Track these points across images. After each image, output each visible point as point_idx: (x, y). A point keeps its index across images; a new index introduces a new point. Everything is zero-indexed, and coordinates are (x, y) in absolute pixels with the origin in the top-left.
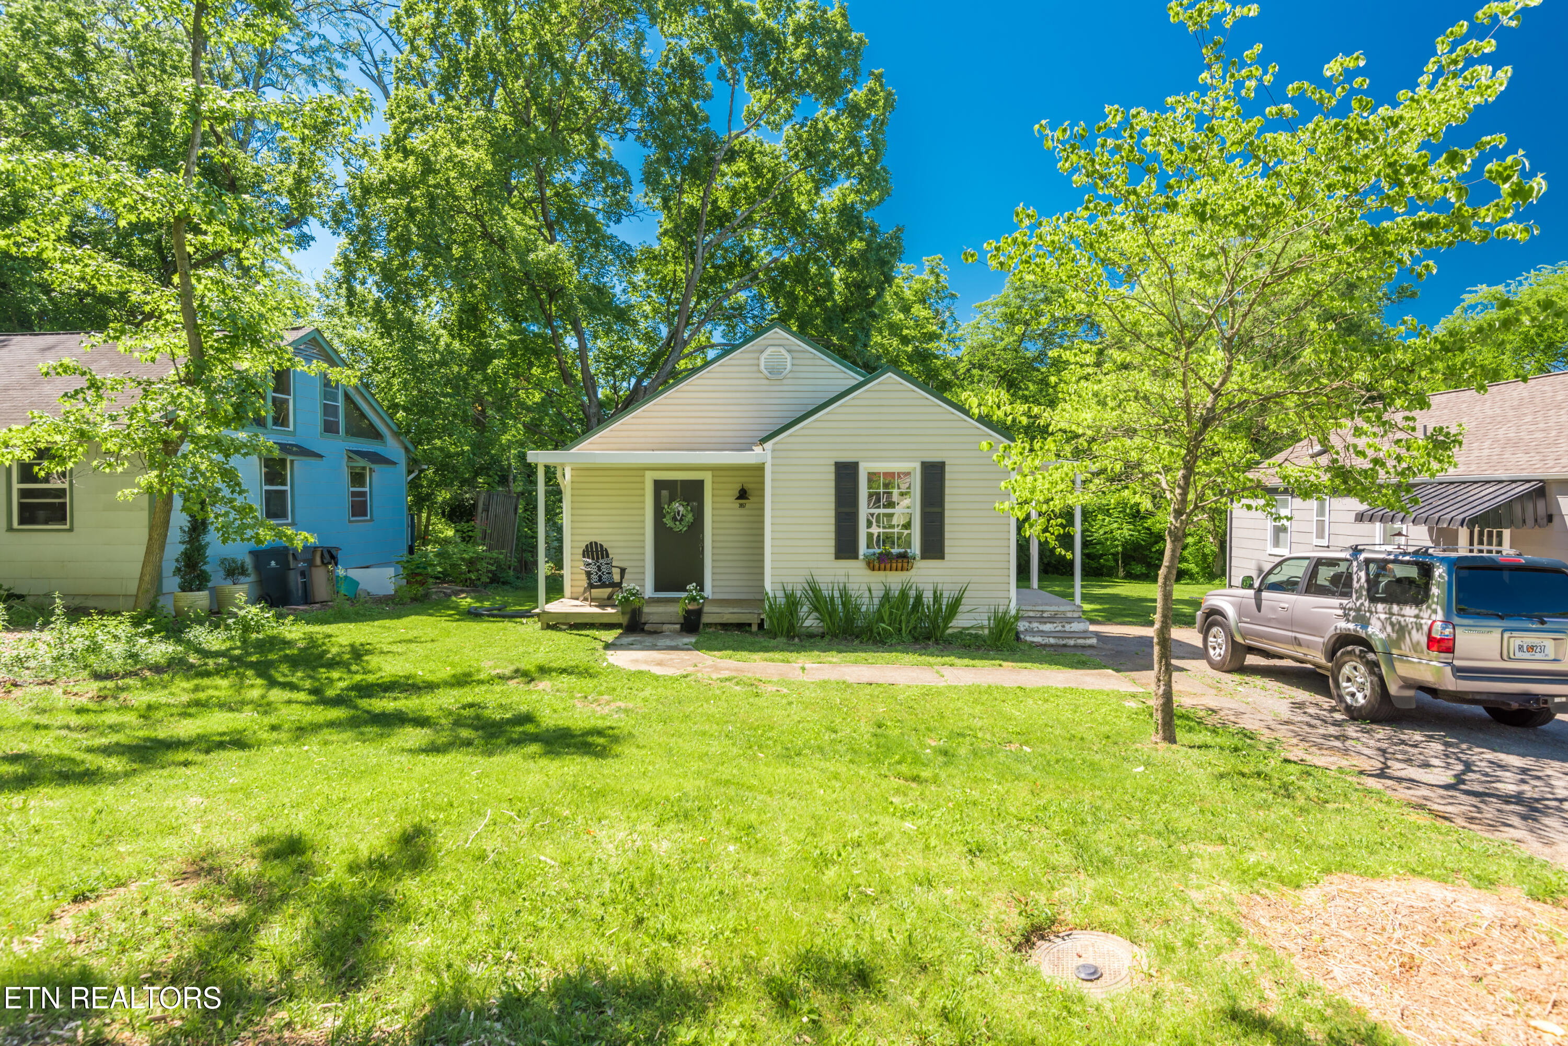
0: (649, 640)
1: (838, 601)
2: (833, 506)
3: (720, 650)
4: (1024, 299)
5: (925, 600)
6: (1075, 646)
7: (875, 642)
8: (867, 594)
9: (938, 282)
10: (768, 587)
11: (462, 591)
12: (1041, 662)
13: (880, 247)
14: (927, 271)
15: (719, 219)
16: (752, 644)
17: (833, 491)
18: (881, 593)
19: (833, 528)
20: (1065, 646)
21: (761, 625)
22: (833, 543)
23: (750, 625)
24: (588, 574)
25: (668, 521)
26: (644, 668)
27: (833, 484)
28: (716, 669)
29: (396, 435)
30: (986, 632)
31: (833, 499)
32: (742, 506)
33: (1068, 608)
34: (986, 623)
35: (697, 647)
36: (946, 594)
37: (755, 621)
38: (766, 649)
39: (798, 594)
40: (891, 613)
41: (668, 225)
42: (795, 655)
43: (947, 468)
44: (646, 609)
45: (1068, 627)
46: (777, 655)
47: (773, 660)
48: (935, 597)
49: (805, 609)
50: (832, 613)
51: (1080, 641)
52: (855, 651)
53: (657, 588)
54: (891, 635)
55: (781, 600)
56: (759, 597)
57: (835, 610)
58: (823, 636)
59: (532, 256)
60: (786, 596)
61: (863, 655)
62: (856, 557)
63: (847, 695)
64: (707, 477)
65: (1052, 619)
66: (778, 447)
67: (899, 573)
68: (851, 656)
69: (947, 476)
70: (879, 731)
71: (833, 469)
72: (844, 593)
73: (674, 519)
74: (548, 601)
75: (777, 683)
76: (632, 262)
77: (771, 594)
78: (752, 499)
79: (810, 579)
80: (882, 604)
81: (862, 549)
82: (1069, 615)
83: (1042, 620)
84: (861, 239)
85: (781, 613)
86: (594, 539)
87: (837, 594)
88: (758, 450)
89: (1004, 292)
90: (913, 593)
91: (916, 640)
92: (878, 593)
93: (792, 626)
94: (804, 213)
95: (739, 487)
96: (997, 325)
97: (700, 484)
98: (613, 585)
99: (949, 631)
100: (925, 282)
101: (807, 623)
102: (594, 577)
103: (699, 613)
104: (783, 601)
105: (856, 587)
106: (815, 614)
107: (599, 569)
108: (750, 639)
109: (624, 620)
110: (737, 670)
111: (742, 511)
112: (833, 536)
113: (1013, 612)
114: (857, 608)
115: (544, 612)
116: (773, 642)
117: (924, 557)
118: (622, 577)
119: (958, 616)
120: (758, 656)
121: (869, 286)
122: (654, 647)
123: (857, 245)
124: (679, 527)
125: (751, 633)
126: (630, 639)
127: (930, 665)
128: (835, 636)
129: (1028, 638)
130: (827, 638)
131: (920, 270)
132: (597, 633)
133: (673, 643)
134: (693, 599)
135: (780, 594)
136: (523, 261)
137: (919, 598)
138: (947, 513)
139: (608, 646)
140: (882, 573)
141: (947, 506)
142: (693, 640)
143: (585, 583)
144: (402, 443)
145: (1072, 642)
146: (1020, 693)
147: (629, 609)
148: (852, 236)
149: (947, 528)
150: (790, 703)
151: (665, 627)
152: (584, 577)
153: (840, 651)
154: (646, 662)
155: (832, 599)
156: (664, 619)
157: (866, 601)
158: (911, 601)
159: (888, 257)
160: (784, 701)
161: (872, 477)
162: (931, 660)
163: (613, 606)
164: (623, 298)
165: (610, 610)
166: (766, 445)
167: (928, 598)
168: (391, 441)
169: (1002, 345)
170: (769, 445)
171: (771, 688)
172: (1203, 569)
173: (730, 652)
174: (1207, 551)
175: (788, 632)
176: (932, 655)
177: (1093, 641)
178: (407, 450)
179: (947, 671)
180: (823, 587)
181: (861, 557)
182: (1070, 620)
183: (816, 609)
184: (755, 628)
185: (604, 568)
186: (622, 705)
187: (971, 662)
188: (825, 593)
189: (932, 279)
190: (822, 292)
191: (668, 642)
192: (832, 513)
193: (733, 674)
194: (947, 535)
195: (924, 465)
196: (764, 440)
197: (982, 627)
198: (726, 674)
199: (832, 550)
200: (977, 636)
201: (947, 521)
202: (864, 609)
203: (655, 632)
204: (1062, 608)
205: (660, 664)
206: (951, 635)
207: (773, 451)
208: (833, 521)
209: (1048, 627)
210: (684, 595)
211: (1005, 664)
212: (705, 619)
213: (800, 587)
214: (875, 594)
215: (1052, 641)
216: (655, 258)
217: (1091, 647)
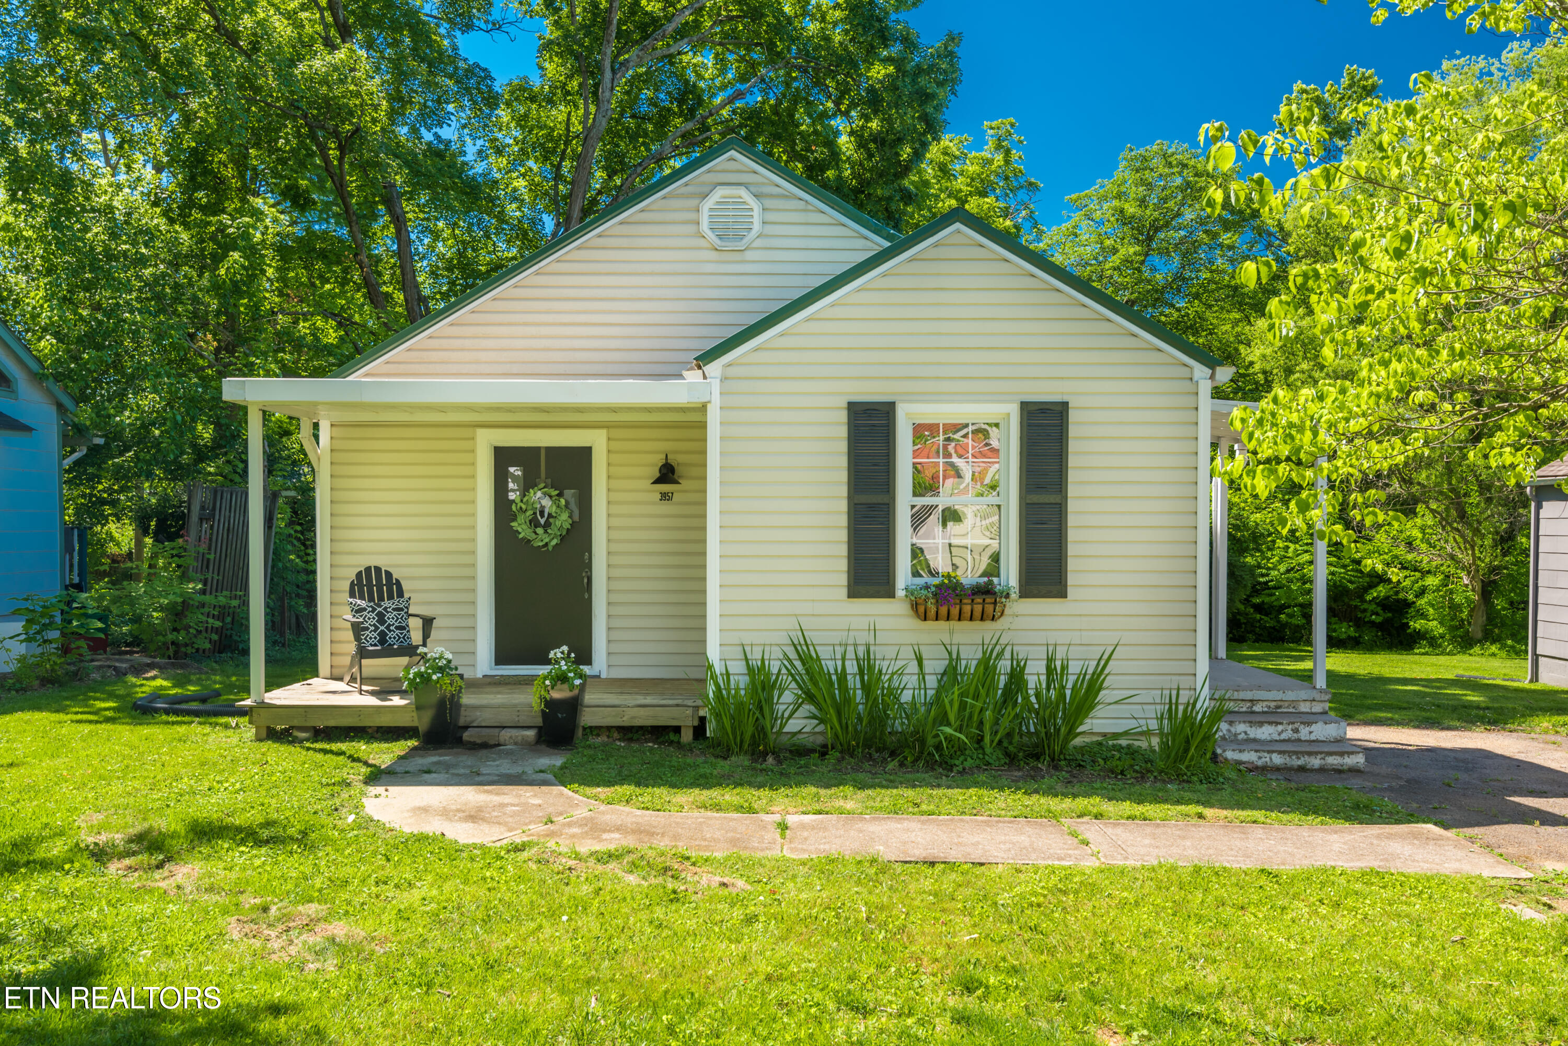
0: (467, 760)
1: (853, 682)
2: (844, 491)
3: (609, 783)
4: (1149, 186)
5: (1032, 682)
6: (1322, 770)
7: (931, 765)
8: (913, 667)
9: (1007, 162)
10: (714, 653)
11: (151, 666)
12: (1280, 807)
13: (919, 71)
14: (991, 144)
15: (643, 27)
16: (679, 770)
17: (843, 461)
18: (941, 666)
19: (843, 535)
20: (1302, 769)
21: (699, 730)
22: (843, 565)
23: (677, 730)
24: (357, 629)
25: (521, 527)
26: (433, 826)
27: (843, 447)
28: (594, 828)
29: (38, 378)
30: (1155, 741)
31: (843, 476)
32: (665, 497)
33: (1303, 694)
34: (1154, 725)
35: (563, 777)
36: (1074, 668)
37: (687, 721)
38: (704, 782)
39: (775, 667)
40: (963, 706)
41: (551, 33)
42: (765, 793)
43: (1073, 416)
44: (467, 699)
45: (1304, 733)
46: (729, 796)
47: (718, 808)
48: (1050, 670)
49: (788, 697)
50: (842, 706)
51: (1332, 760)
52: (891, 784)
53: (501, 658)
54: (962, 749)
55: (740, 680)
56: (695, 674)
57: (848, 700)
58: (823, 752)
59: (302, 67)
60: (750, 669)
61: (910, 793)
62: (891, 594)
63: (881, 895)
64: (597, 440)
65: (1273, 716)
66: (732, 371)
67: (977, 624)
68: (886, 796)
69: (1073, 431)
70: (971, 1003)
71: (843, 416)
72: (866, 666)
73: (534, 523)
74: (271, 685)
75: (726, 864)
76: (492, 100)
77: (718, 668)
78: (685, 484)
79: (797, 636)
80: (941, 689)
81: (903, 576)
82: (1304, 707)
83: (1254, 718)
84: (888, 60)
85: (740, 705)
86: (373, 561)
87: (852, 668)
88: (693, 376)
89: (1118, 175)
90: (1004, 665)
91: (1012, 760)
92: (935, 666)
93: (761, 731)
94: (789, 20)
95: (659, 460)
96: (1107, 228)
97: (585, 454)
98: (409, 650)
99: (1078, 741)
100: (987, 162)
101: (793, 725)
102: (371, 636)
103: (573, 705)
104: (744, 681)
105: (891, 652)
106: (808, 708)
107: (381, 618)
108: (677, 758)
109: (423, 722)
110: (638, 831)
111: (666, 508)
112: (843, 550)
113: (1204, 703)
114: (893, 693)
115: (262, 705)
116: (723, 766)
117: (1025, 593)
118: (426, 636)
119: (1098, 711)
120: (686, 797)
121: (900, 140)
122: (473, 778)
123: (879, 72)
124: (541, 538)
125: (679, 745)
126: (431, 759)
127: (1052, 815)
128: (848, 751)
129: (1230, 755)
130: (834, 755)
131: (979, 144)
132: (361, 748)
133: (515, 770)
134: (562, 678)
135: (737, 668)
136: (285, 78)
137: (1017, 677)
138: (1072, 506)
139: (377, 776)
140: (942, 624)
141: (1072, 491)
142: (558, 761)
143: (352, 648)
144: (49, 393)
145: (1316, 762)
146: (1271, 888)
147: (434, 698)
148: (871, 53)
149: (1072, 535)
150: (750, 920)
151: (505, 735)
152: (350, 635)
153: (862, 786)
154: (446, 813)
155: (842, 677)
156: (505, 718)
157: (912, 681)
158: (1003, 680)
159: (932, 88)
160: (738, 914)
161: (921, 431)
162: (1054, 803)
163: (402, 693)
164: (480, 168)
165: (397, 701)
166: (707, 369)
167: (1035, 674)
168: (27, 391)
169: (1115, 260)
170: (714, 368)
171: (708, 879)
172: (1452, 629)
173: (627, 789)
174: (1458, 599)
175: (754, 743)
176: (1051, 792)
177: (1359, 760)
178: (60, 406)
179: (1091, 830)
180: (824, 653)
181: (900, 593)
182: (1309, 719)
183: (810, 698)
184: (687, 736)
185: (390, 618)
186: (339, 929)
187: (1138, 809)
188: (829, 665)
189: (999, 159)
190: (820, 152)
191: (506, 766)
192: (843, 506)
193: (629, 842)
194: (1072, 550)
195: (1024, 405)
196: (705, 358)
197: (1147, 733)
198: (612, 842)
199: (843, 579)
200: (1131, 752)
201: (1072, 520)
202: (906, 697)
203: (485, 746)
204: (1290, 695)
205: (474, 816)
206: (1081, 749)
207: (724, 379)
208: (843, 520)
209: (1265, 732)
210: (542, 670)
211: (1208, 812)
212: (588, 718)
213: (777, 653)
214: (929, 666)
215: (1277, 760)
216: (533, 99)
217: (1354, 771)
